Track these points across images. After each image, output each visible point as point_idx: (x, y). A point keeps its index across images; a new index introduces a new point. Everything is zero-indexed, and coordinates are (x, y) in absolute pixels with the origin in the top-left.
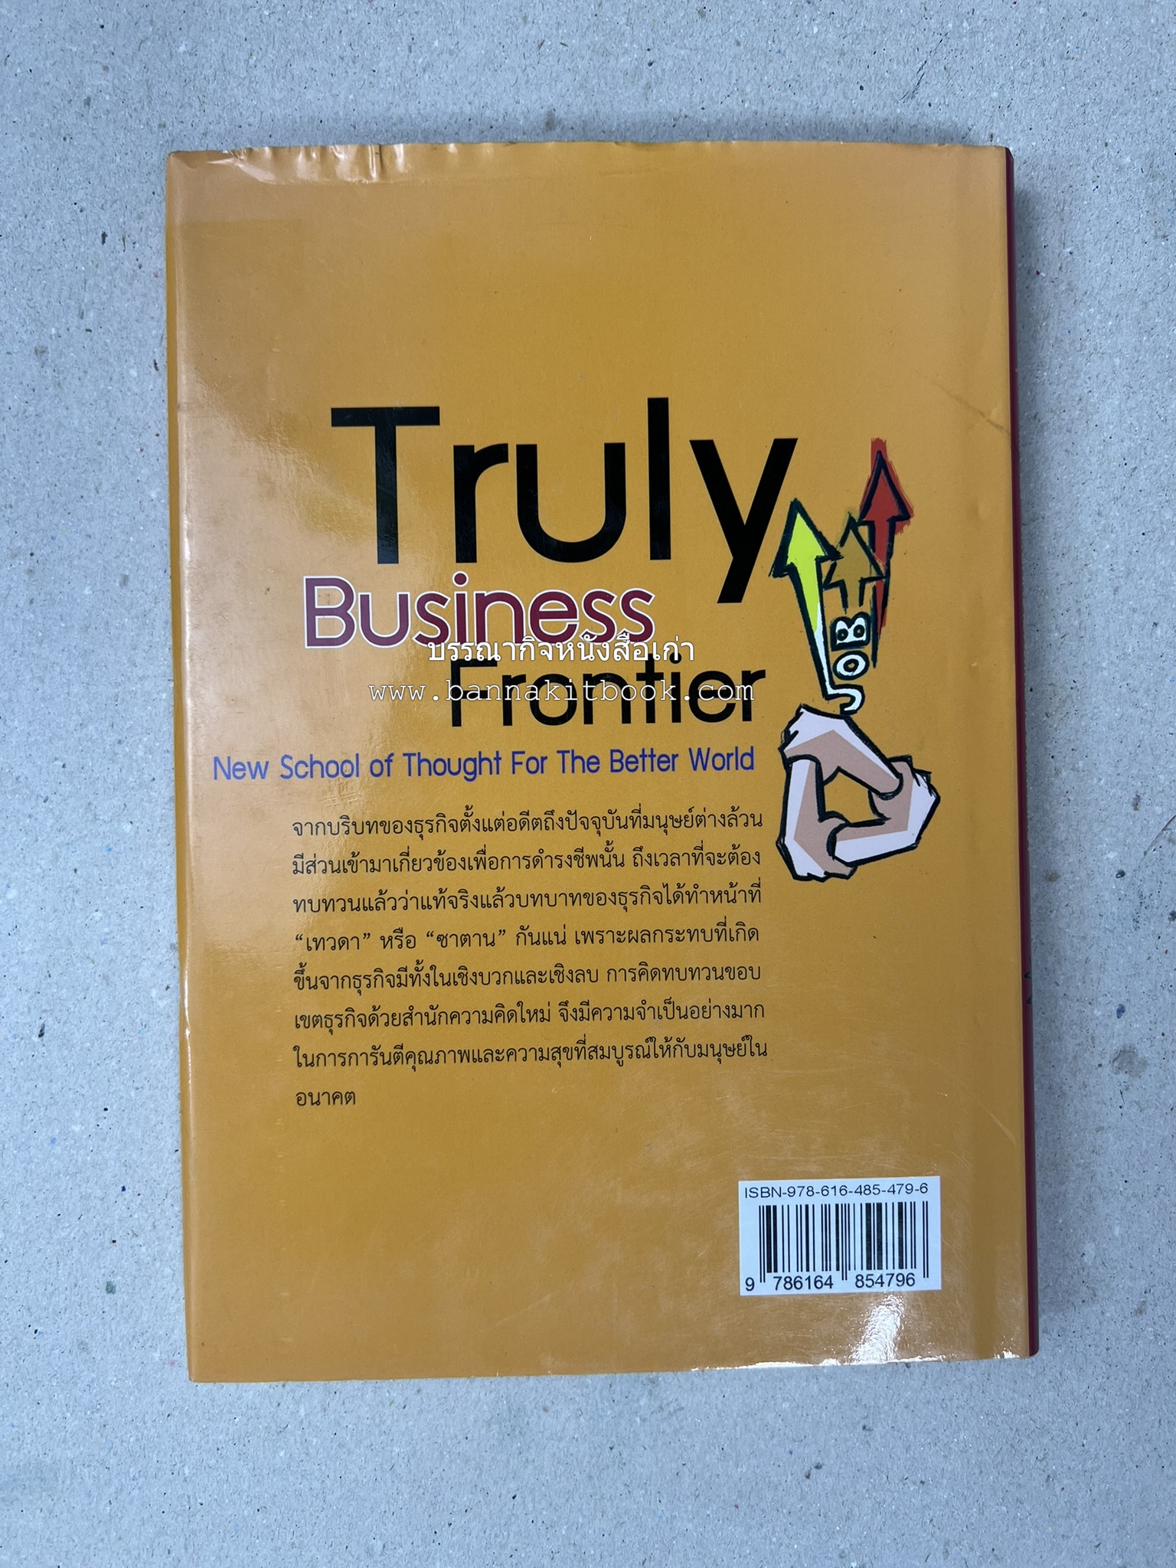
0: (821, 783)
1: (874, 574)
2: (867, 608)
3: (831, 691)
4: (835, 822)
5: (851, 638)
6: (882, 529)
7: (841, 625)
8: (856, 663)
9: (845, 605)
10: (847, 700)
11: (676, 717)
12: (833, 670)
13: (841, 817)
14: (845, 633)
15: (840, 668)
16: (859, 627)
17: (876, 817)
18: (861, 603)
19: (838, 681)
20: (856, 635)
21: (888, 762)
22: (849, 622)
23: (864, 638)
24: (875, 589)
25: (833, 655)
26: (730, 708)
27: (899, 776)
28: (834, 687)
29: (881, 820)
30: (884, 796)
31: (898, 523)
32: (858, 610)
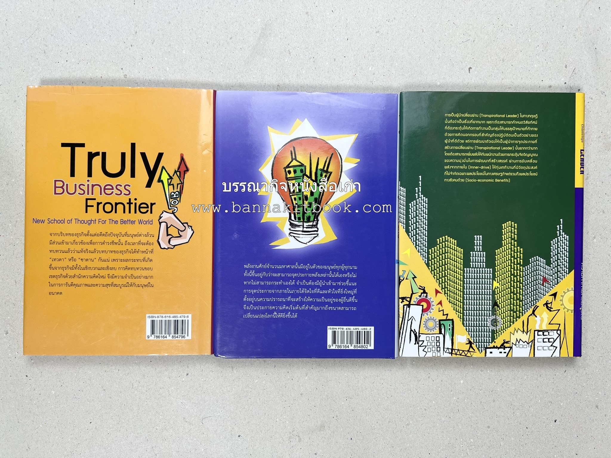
0: (167, 228)
1: (180, 183)
2: (179, 190)
3: (170, 208)
4: (170, 237)
5: (175, 196)
6: (182, 173)
7: (173, 194)
8: (176, 202)
9: (174, 189)
10: (174, 210)
11: (135, 212)
12: (171, 203)
13: (172, 235)
14: (173, 195)
15: (172, 203)
16: (177, 194)
17: (179, 236)
18: (177, 189)
19: (172, 206)
20: (176, 196)
21: (182, 224)
22: (175, 193)
23: (178, 196)
24: (180, 186)
25: (171, 200)
26: (147, 211)
27: (185, 227)
28: (171, 207)
29: (181, 236)
30: (181, 231)
31: (186, 172)
32: (177, 190)
